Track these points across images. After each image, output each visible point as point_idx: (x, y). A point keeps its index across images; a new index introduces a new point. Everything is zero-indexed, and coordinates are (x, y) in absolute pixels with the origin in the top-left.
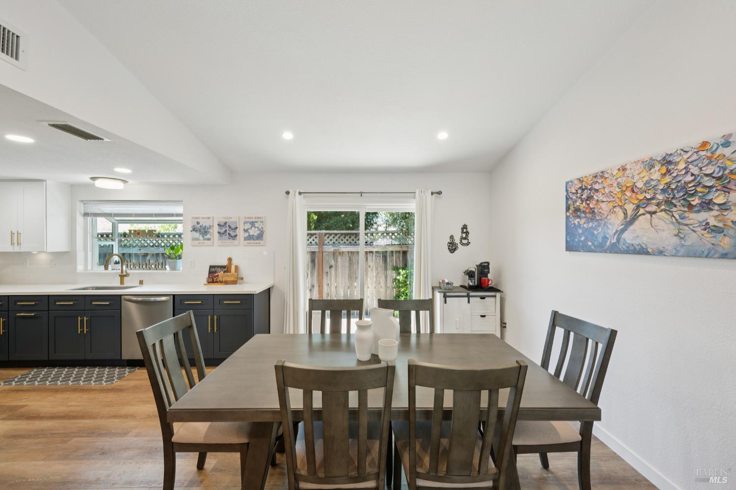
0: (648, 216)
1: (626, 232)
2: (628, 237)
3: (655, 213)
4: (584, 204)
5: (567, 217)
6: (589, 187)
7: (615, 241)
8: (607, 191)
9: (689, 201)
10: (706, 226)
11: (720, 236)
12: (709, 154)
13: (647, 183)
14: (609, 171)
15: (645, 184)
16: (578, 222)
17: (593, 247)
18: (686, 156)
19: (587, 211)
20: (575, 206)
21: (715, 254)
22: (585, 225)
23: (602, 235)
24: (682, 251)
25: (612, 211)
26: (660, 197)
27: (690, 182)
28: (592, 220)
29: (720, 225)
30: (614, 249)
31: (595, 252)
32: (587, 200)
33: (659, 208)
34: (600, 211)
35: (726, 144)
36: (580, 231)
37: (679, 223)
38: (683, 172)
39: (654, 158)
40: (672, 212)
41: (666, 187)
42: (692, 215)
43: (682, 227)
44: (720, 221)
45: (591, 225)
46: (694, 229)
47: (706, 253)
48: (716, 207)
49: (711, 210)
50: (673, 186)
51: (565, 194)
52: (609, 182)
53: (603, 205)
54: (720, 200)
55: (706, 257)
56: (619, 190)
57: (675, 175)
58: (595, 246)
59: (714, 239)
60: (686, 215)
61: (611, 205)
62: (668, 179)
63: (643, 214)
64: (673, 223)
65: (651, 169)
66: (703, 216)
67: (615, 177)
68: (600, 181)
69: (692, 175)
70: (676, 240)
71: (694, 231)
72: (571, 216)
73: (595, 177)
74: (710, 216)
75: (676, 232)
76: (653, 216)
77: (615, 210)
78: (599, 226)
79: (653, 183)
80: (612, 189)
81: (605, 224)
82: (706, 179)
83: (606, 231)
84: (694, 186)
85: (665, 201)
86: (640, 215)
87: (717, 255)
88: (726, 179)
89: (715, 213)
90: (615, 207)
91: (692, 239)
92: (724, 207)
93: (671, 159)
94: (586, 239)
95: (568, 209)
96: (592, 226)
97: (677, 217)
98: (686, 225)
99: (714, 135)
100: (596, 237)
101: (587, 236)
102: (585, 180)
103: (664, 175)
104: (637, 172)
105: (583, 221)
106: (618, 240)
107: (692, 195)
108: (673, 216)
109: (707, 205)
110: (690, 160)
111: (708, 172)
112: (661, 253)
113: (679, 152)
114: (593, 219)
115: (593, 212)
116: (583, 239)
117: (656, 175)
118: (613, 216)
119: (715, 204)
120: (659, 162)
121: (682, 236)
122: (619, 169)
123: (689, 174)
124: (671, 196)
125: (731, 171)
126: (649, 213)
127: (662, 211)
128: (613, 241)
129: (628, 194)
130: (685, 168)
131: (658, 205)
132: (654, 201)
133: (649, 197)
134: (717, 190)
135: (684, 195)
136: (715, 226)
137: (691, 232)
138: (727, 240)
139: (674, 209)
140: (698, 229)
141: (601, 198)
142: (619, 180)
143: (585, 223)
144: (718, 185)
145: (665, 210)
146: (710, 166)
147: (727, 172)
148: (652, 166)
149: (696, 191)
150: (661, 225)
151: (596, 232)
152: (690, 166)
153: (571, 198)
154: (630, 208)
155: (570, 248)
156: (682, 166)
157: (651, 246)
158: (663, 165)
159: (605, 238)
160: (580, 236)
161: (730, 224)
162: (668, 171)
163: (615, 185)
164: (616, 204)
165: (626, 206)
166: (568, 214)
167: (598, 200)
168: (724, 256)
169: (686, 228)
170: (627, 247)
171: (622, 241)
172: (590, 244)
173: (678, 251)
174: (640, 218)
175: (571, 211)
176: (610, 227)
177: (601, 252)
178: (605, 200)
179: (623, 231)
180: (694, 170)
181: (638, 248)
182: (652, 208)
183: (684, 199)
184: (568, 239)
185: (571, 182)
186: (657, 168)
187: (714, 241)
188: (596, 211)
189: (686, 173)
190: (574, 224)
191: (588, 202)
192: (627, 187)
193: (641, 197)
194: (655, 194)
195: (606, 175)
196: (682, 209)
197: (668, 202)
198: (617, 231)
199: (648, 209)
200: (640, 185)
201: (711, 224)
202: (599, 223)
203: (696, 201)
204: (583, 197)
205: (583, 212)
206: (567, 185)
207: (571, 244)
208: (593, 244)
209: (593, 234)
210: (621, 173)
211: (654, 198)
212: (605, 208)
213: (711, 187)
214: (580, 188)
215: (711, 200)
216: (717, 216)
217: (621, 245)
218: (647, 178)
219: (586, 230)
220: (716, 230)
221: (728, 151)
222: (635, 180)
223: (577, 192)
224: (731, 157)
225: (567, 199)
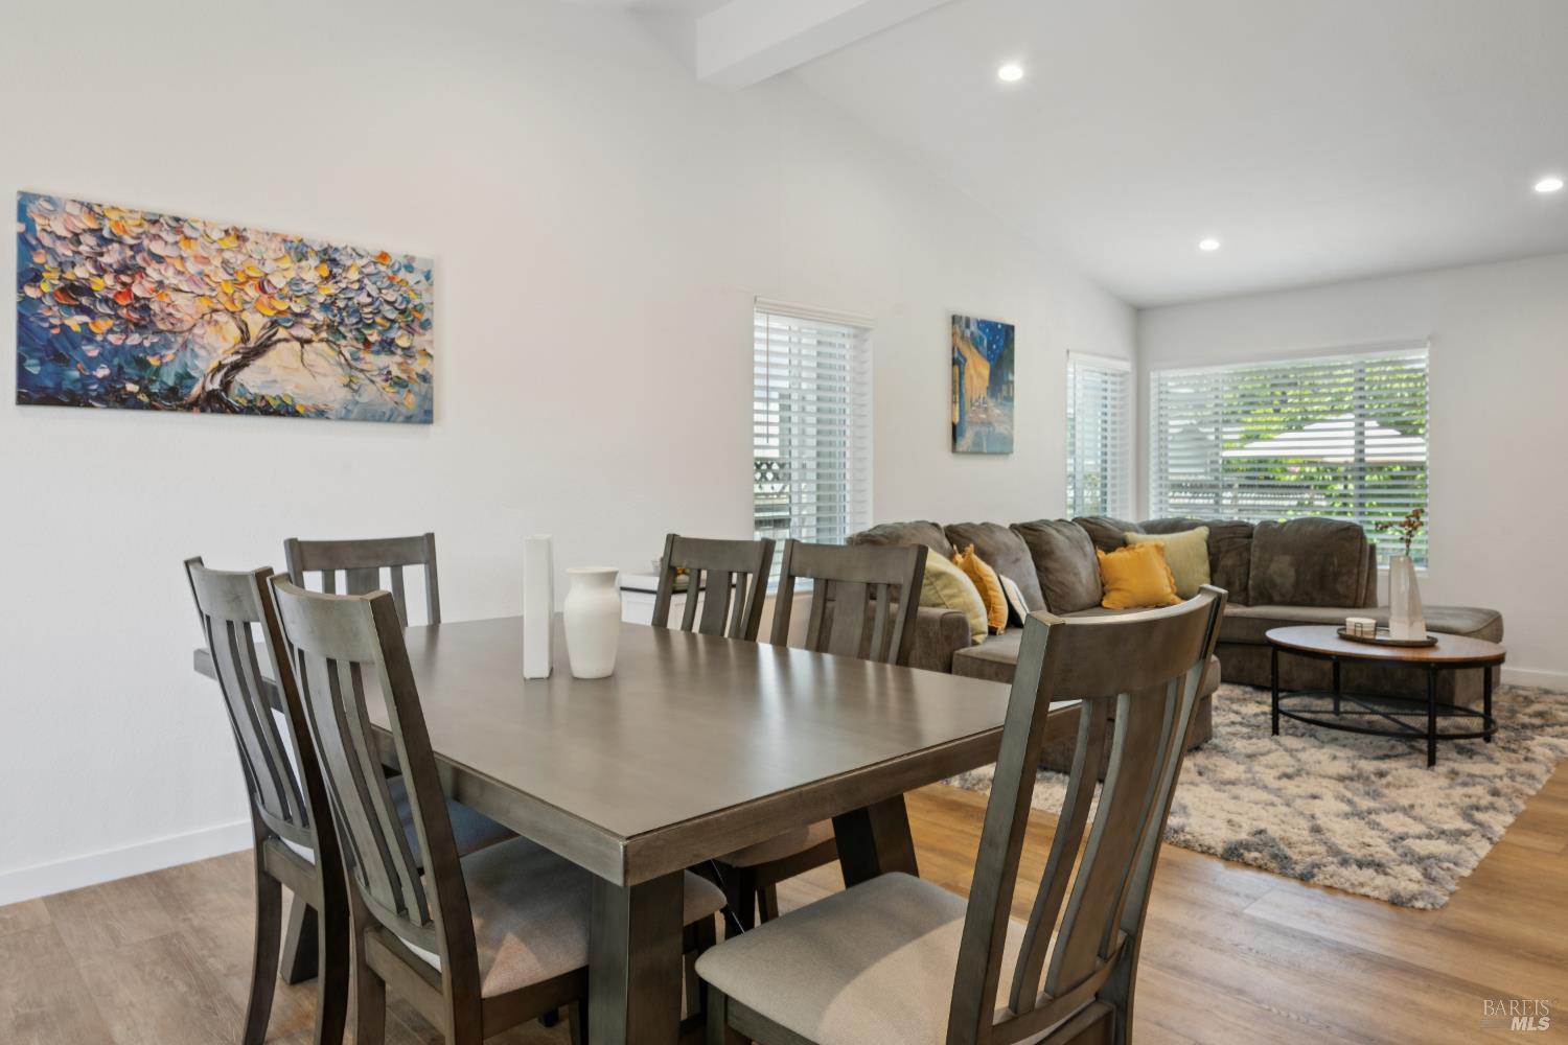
0: (297, 345)
1: (246, 370)
2: (252, 380)
3: (309, 341)
4: (109, 280)
5: (26, 307)
6: (128, 240)
7: (216, 385)
8: (192, 268)
9: (364, 334)
10: (388, 376)
11: (404, 392)
12: (390, 274)
13: (292, 283)
14: (199, 226)
15: (289, 284)
16: (84, 325)
17: (144, 398)
18: (359, 262)
19: (122, 302)
20: (69, 275)
21: (398, 416)
22: (111, 338)
23: (176, 368)
24: (355, 412)
25: (209, 317)
26: (319, 316)
27: (366, 305)
28: (139, 327)
29: (404, 376)
30: (215, 403)
31: (151, 407)
32: (118, 272)
33: (317, 334)
34: (170, 310)
35: (409, 268)
36: (92, 351)
37: (349, 365)
38: (356, 286)
39: (305, 241)
40: (339, 346)
41: (329, 301)
42: (369, 357)
43: (354, 372)
44: (404, 371)
45: (135, 339)
46: (374, 379)
47: (387, 415)
48: (399, 352)
49: (393, 353)
50: (341, 304)
51: (15, 227)
52: (198, 248)
53: (179, 299)
54: (403, 342)
55: (389, 420)
56: (228, 277)
57: (343, 285)
58: (150, 395)
59: (398, 396)
60: (362, 354)
61: (204, 305)
62: (331, 288)
63: (286, 340)
64: (341, 365)
65: (300, 260)
66: (383, 360)
67: (216, 246)
68: (171, 238)
69: (369, 295)
70: (344, 394)
71: (373, 382)
72: (48, 301)
73: (155, 222)
74: (391, 362)
75: (346, 381)
76: (306, 346)
77: (215, 316)
78: (168, 346)
79: (306, 288)
80: (207, 269)
81: (185, 345)
82: (386, 307)
83: (189, 363)
84: (371, 313)
85: (328, 326)
86: (279, 341)
87: (401, 418)
88: (409, 315)
89: (398, 359)
90: (215, 311)
91: (372, 393)
92: (408, 352)
93: (336, 256)
94: (119, 374)
95: (29, 275)
96: (141, 344)
97: (348, 356)
98: (362, 371)
99: (398, 249)
100: (157, 372)
101: (120, 368)
102: (114, 216)
103: (326, 280)
104: (272, 255)
105: (103, 325)
106: (226, 385)
107: (369, 326)
108: (341, 353)
109: (388, 346)
110: (366, 271)
111: (391, 298)
112: (321, 414)
113: (349, 250)
114: (145, 327)
115: (146, 308)
116: (102, 372)
117: (311, 276)
118: (210, 330)
119: (397, 346)
120: (317, 253)
121: (355, 387)
122: (226, 232)
123: (364, 294)
124: (338, 319)
125: (415, 306)
126: (298, 339)
127: (321, 340)
128: (209, 387)
129: (252, 292)
130: (359, 281)
131: (315, 328)
132: (308, 321)
133: (297, 310)
134: (400, 328)
135: (357, 323)
136: (398, 377)
137: (367, 382)
138: (411, 398)
139: (343, 342)
140: (377, 379)
141: (171, 278)
142: (227, 255)
143: (111, 331)
144: (401, 319)
145: (327, 341)
146: (391, 291)
147: (410, 306)
148: (302, 257)
149: (374, 322)
150: (322, 365)
151: (154, 361)
152: (366, 281)
153: (49, 250)
154: (256, 324)
155: (31, 393)
156: (354, 275)
157: (302, 402)
158: (323, 261)
159: (185, 378)
160: (92, 363)
161: (415, 376)
162: (332, 276)
163: (217, 262)
164: (219, 307)
165: (246, 316)
166: (31, 292)
167: (161, 283)
168: (409, 420)
169: (361, 375)
170: (250, 401)
171: (235, 389)
173: (348, 411)
174: (280, 346)
175: (45, 287)
176: (202, 352)
177: (171, 409)
178: (184, 287)
179: (237, 367)
180: (371, 288)
181: (274, 404)
182: (306, 333)
183: (358, 330)
184: (35, 370)
185: (49, 200)
186: (312, 261)
187: (397, 398)
188: (155, 307)
189: (361, 289)
190: (64, 328)
191: (124, 278)
192: (249, 278)
193: (282, 306)
194: (309, 308)
195: (188, 232)
196: (355, 343)
197: (333, 328)
198: (220, 367)
199: (297, 332)
200: (279, 281)
201: (394, 374)
202: (166, 339)
203: (374, 337)
204: (105, 260)
205: (106, 300)
206: (24, 205)
207: (49, 383)
208: (145, 389)
209: (143, 364)
210: (231, 243)
211: (305, 315)
212: (185, 307)
213: (393, 321)
214: (92, 231)
215: (393, 340)
216: (400, 364)
217: (233, 397)
218: (291, 274)
219: (117, 350)
220: (399, 383)
221: (411, 278)
222: (267, 269)
223: (76, 239)
224: (415, 287)
225: (26, 244)
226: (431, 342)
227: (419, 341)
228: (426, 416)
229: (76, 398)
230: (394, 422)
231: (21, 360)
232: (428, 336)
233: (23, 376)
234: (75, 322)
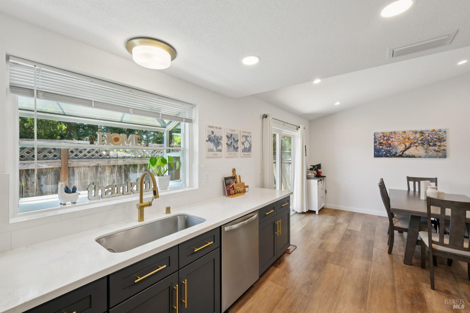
0: (415, 147)
2: (407, 152)
3: (418, 146)
4: (385, 141)
5: (375, 146)
6: (388, 136)
7: (401, 154)
8: (397, 138)
10: (435, 150)
11: (439, 153)
12: (435, 133)
13: (414, 137)
14: (398, 132)
15: (414, 138)
16: (382, 147)
18: (428, 132)
19: (387, 144)
20: (380, 142)
24: (427, 156)
25: (400, 144)
26: (420, 142)
27: (430, 139)
28: (389, 147)
29: (439, 150)
30: (401, 156)
31: (391, 157)
34: (394, 144)
35: (440, 131)
36: (383, 151)
38: (427, 136)
39: (417, 131)
41: (422, 139)
43: (427, 150)
44: (439, 149)
45: (389, 148)
48: (438, 146)
50: (424, 139)
51: (374, 137)
52: (398, 135)
53: (395, 142)
54: (439, 144)
55: (435, 158)
56: (403, 138)
57: (425, 136)
58: (391, 155)
59: (437, 153)
60: (429, 147)
61: (399, 143)
62: (422, 137)
64: (424, 149)
65: (416, 134)
66: (434, 148)
67: (401, 134)
68: (394, 135)
69: (430, 137)
70: (425, 154)
71: (431, 151)
72: (377, 145)
73: (391, 133)
74: (436, 148)
75: (425, 152)
79: (417, 138)
80: (399, 138)
81: (396, 148)
82: (434, 139)
83: (397, 151)
89: (437, 147)
90: (401, 143)
91: (431, 153)
92: (440, 146)
93: (423, 132)
94: (386, 153)
95: (375, 142)
96: (389, 149)
97: (426, 148)
98: (429, 150)
99: (437, 128)
102: (386, 133)
103: (421, 136)
104: (411, 134)
105: (384, 147)
106: (403, 154)
107: (430, 142)
108: (424, 147)
109: (435, 145)
110: (430, 133)
112: (420, 157)
113: (426, 131)
115: (390, 144)
116: (384, 153)
117: (418, 136)
118: (400, 146)
119: (437, 145)
120: (419, 132)
121: (427, 152)
122: (403, 132)
124: (423, 142)
125: (442, 138)
126: (415, 146)
128: (400, 154)
129: (407, 140)
131: (419, 144)
132: (417, 143)
133: (415, 141)
138: (441, 154)
139: (424, 145)
141: (394, 140)
142: (403, 135)
143: (385, 148)
144: (438, 141)
145: (421, 146)
146: (435, 136)
147: (440, 138)
149: (432, 142)
150: (420, 149)
151: (391, 151)
152: (430, 135)
153: (378, 139)
154: (408, 144)
155: (376, 156)
156: (427, 134)
157: (416, 155)
158: (420, 133)
159: (396, 153)
160: (383, 152)
161: (442, 150)
163: (401, 137)
165: (406, 144)
166: (375, 144)
167: (392, 141)
168: (440, 157)
170: (407, 156)
172: (388, 155)
174: (412, 147)
175: (377, 143)
176: (399, 149)
177: (394, 157)
179: (404, 151)
180: (430, 136)
181: (411, 156)
182: (417, 145)
183: (428, 143)
184: (376, 153)
185: (378, 133)
186: (418, 134)
188: (391, 144)
189: (428, 136)
190: (379, 148)
191: (387, 141)
192: (406, 138)
193: (412, 141)
195: (396, 133)
196: (427, 145)
198: (402, 151)
199: (415, 145)
200: (412, 138)
202: (393, 148)
203: (431, 144)
204: (384, 139)
205: (385, 144)
206: (375, 134)
207: (378, 155)
208: (390, 155)
209: (390, 152)
210: (403, 133)
211: (417, 142)
212: (396, 143)
213: (436, 141)
214: (383, 136)
215: (436, 144)
216: (437, 148)
217: (404, 155)
218: (414, 136)
219: (386, 150)
220: (437, 151)
221: (440, 133)
222: (410, 136)
223: (381, 137)
224: (442, 134)
225: (375, 139)
226: (446, 144)
227: (442, 144)
228: (445, 157)
229: (381, 156)
230: (437, 158)
231: (374, 152)
232: (445, 142)
233: (375, 154)
234: (381, 147)
